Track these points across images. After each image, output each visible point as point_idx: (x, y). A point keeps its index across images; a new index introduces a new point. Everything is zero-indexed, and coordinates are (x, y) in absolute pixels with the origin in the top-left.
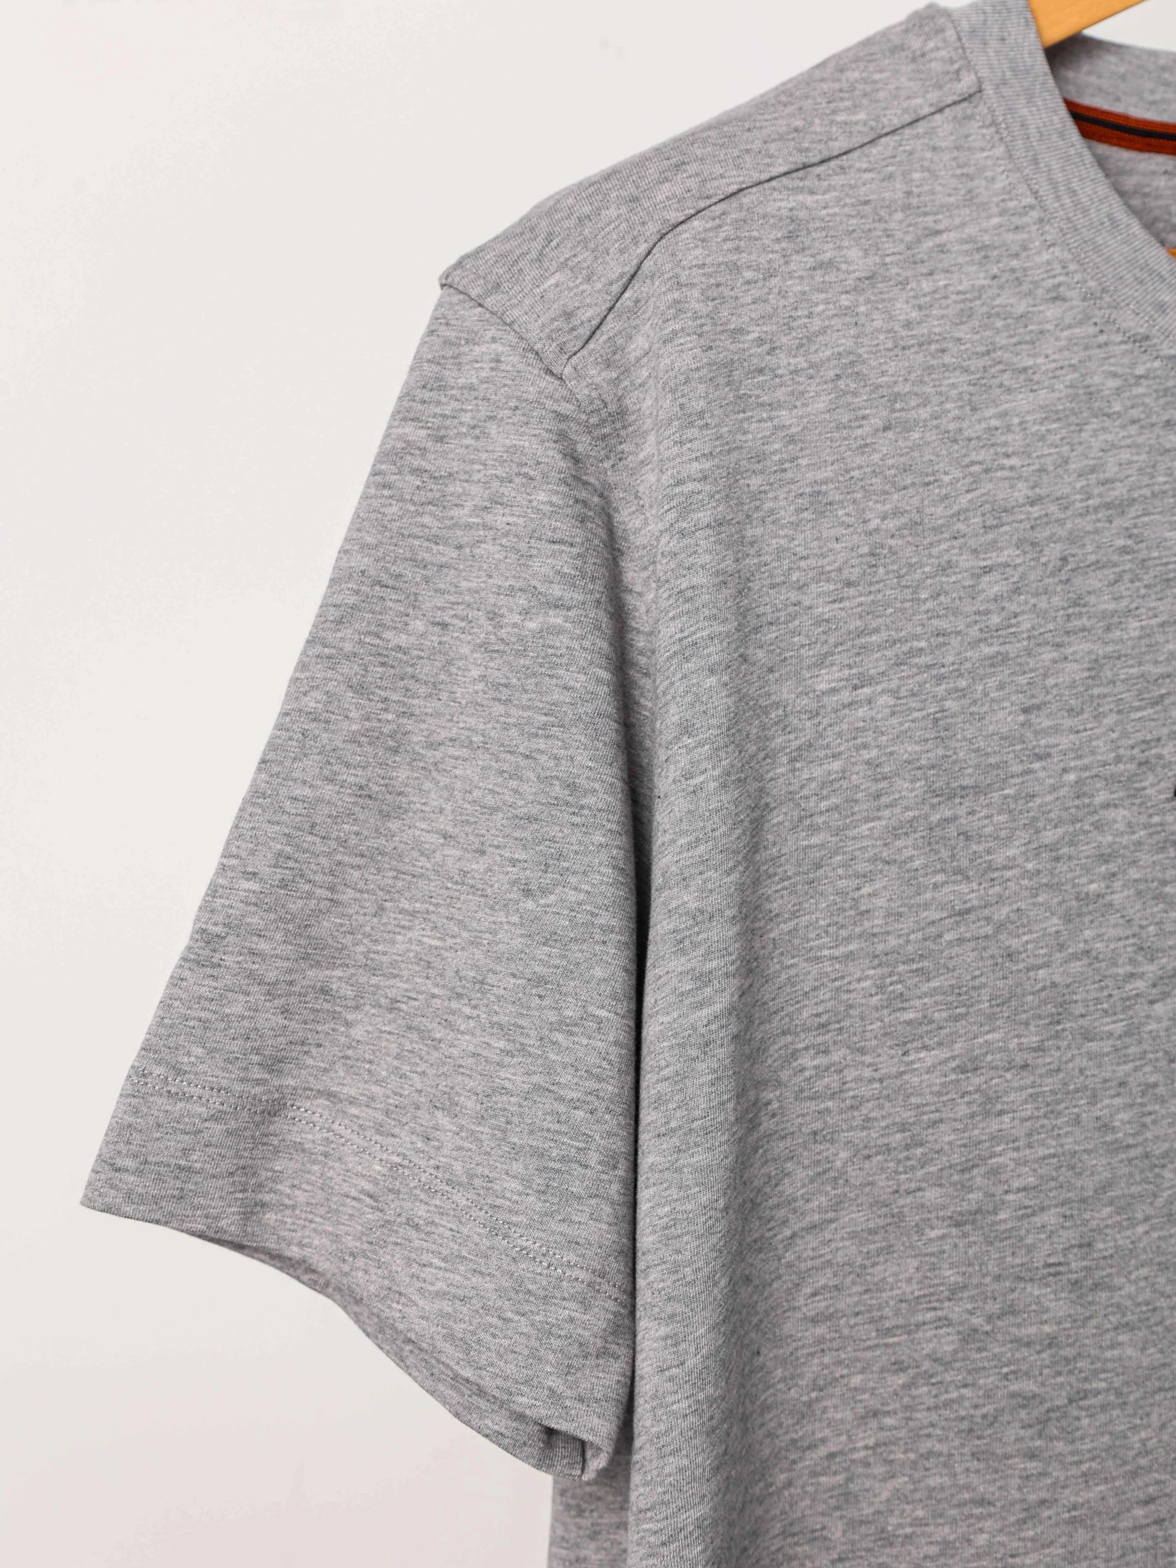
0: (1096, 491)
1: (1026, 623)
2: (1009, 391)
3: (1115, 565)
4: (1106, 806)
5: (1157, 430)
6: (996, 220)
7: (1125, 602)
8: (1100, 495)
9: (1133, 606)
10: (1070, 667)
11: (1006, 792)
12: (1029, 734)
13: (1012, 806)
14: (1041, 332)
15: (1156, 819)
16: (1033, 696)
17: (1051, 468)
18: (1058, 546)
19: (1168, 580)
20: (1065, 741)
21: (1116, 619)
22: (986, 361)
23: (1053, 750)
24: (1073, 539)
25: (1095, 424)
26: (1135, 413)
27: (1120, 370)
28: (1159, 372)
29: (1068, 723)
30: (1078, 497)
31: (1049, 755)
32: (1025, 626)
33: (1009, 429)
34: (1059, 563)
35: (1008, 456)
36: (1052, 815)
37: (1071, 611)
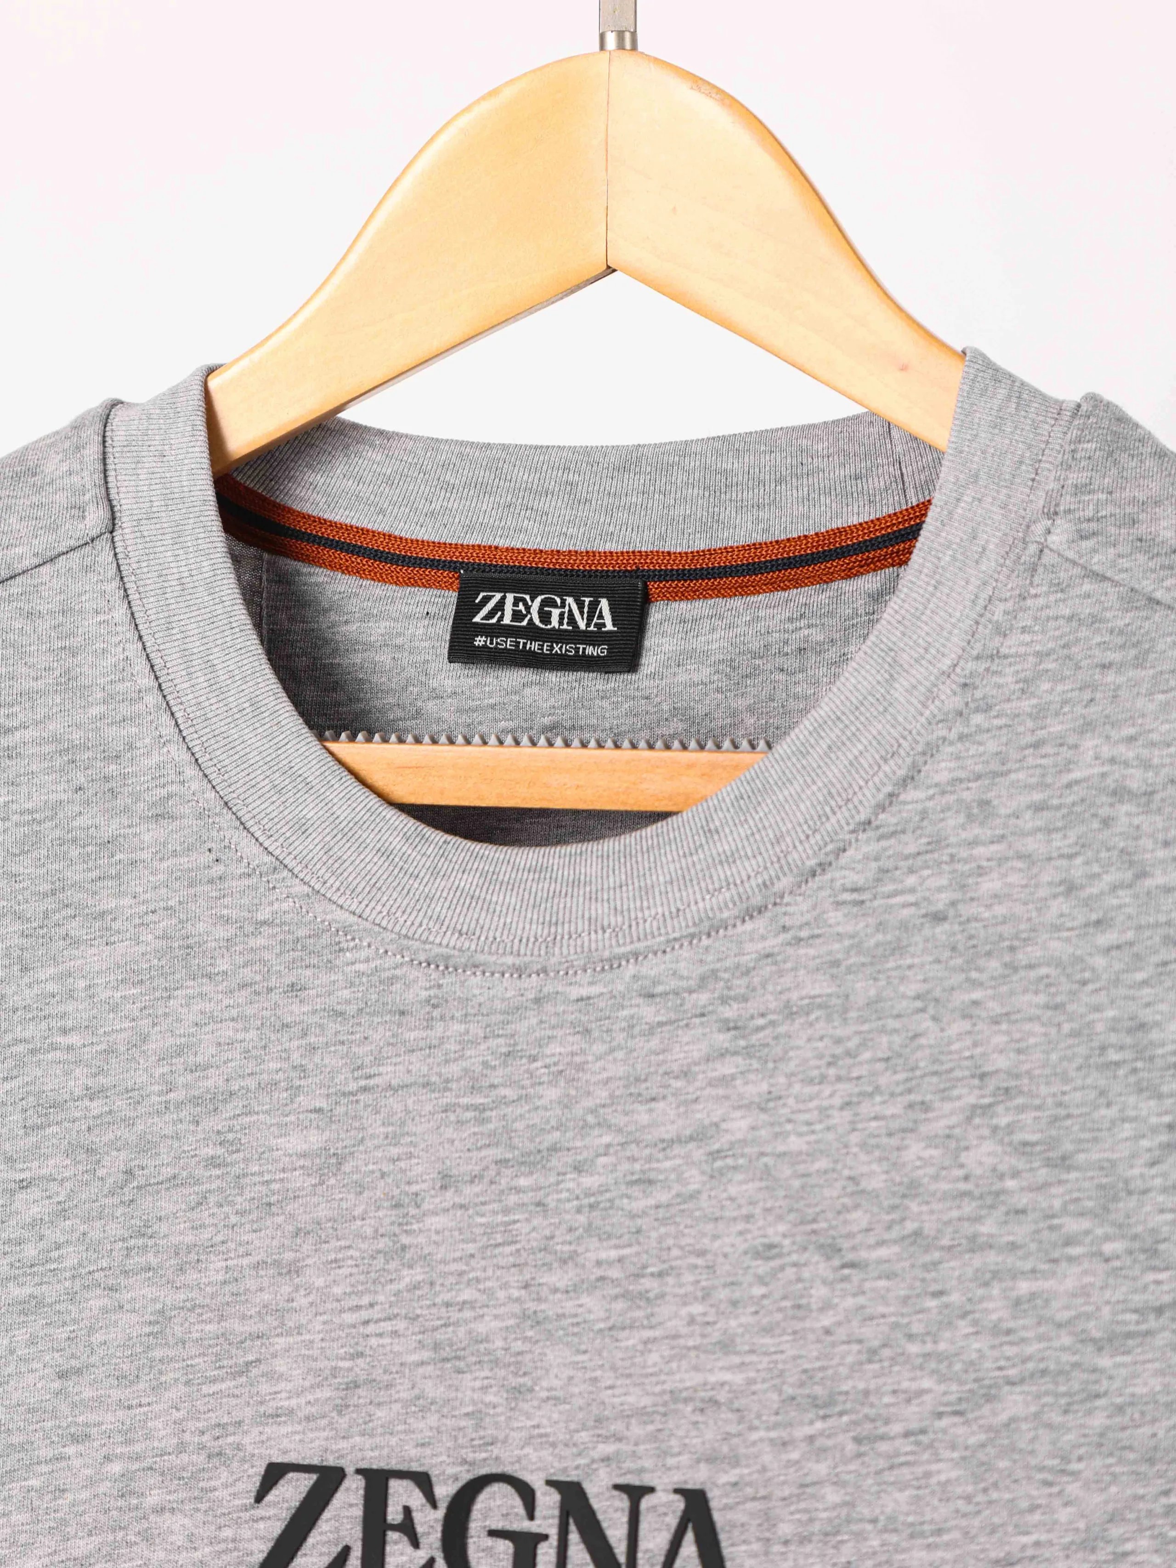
0: (181, 1080)
1: (71, 1257)
2: (76, 943)
3: (198, 1182)
4: (160, 1510)
5: (274, 996)
6: (95, 711)
7: (206, 1234)
8: (186, 1086)
9: (219, 1238)
10: (125, 1318)
11: (31, 1482)
12: (64, 1408)
13: (36, 1503)
14: (133, 863)
15: (228, 1533)
16: (73, 1356)
17: (122, 1049)
18: (123, 1155)
19: (269, 1205)
20: (110, 1419)
21: (193, 1257)
22: (49, 904)
23: (94, 1431)
24: (146, 1146)
25: (192, 988)
26: (247, 974)
27: (234, 914)
28: (288, 917)
29: (116, 1394)
30: (156, 1088)
31: (87, 1436)
32: (68, 1263)
33: (71, 995)
34: (121, 1176)
35: (65, 1031)
36: (87, 1518)
37: (132, 1242)
